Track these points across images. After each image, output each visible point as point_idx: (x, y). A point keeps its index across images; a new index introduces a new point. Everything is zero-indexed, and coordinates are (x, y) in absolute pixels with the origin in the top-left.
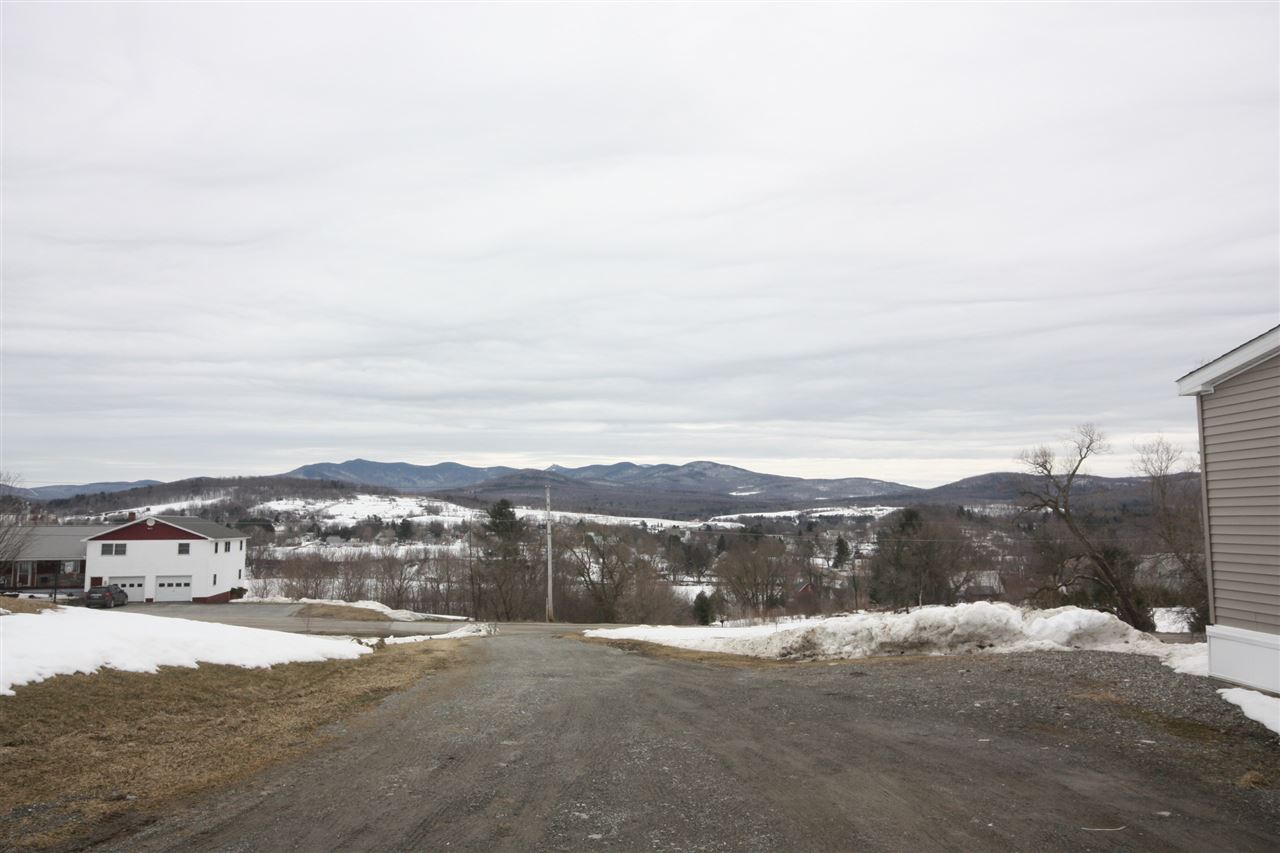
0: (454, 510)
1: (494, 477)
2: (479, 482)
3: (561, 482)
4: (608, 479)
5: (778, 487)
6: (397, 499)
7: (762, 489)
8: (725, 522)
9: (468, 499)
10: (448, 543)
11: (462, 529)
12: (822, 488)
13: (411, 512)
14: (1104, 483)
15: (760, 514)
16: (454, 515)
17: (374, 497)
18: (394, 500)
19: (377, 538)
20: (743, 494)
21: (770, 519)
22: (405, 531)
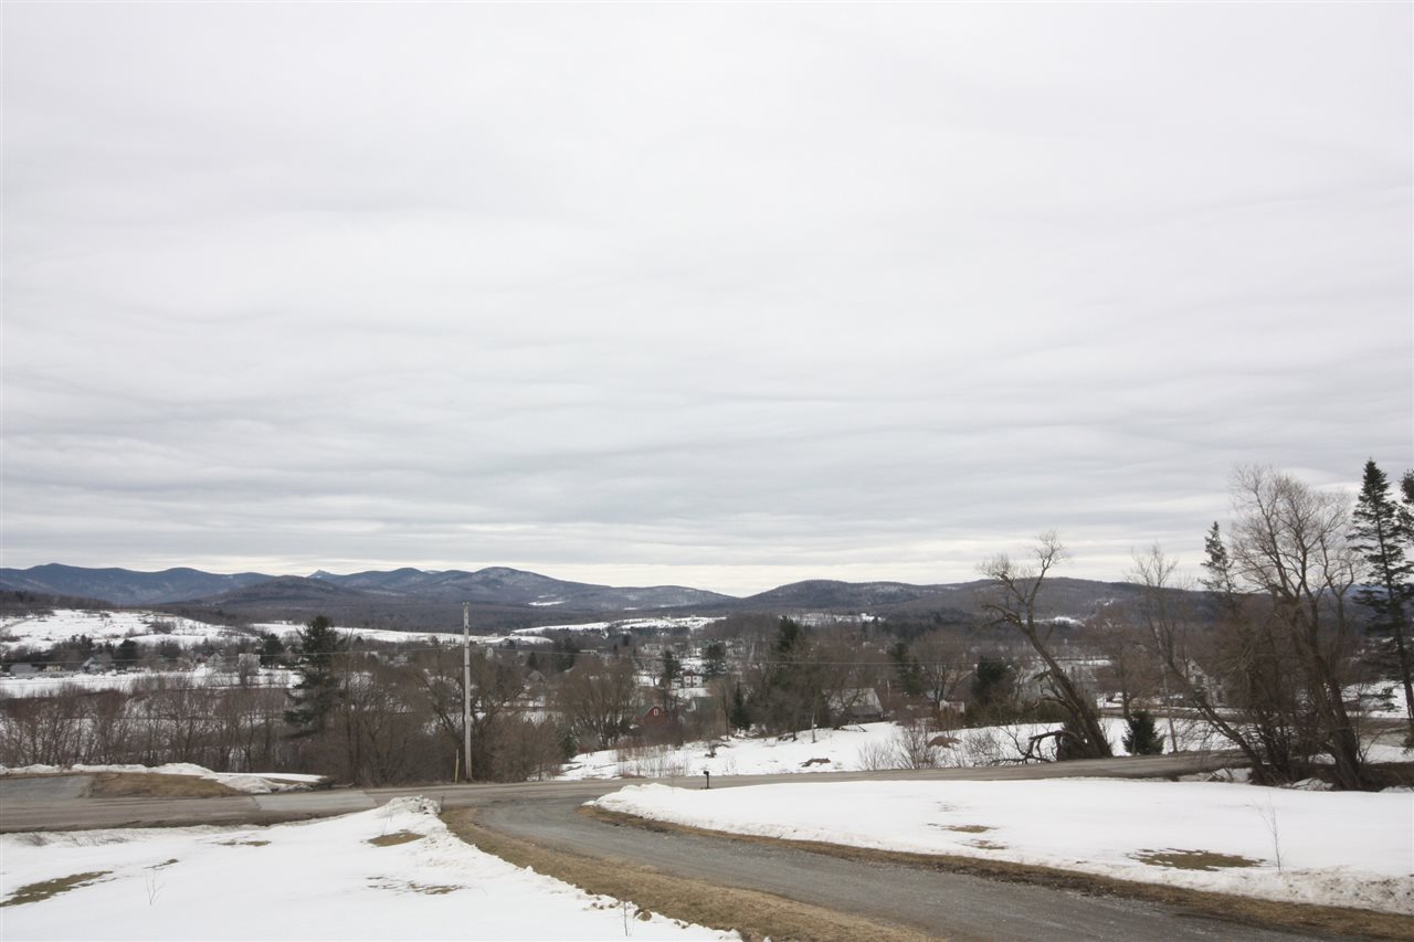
0: (191, 627)
1: (242, 586)
2: (221, 592)
3: (329, 592)
4: (387, 587)
5: (584, 596)
6: (112, 614)
7: (567, 598)
8: (530, 636)
9: (210, 613)
10: (187, 668)
11: (205, 651)
12: (631, 597)
13: (132, 630)
14: (913, 591)
15: (565, 627)
16: (191, 633)
17: (78, 612)
18: (107, 616)
19: (86, 664)
20: (545, 604)
21: (577, 632)
22: (127, 655)
